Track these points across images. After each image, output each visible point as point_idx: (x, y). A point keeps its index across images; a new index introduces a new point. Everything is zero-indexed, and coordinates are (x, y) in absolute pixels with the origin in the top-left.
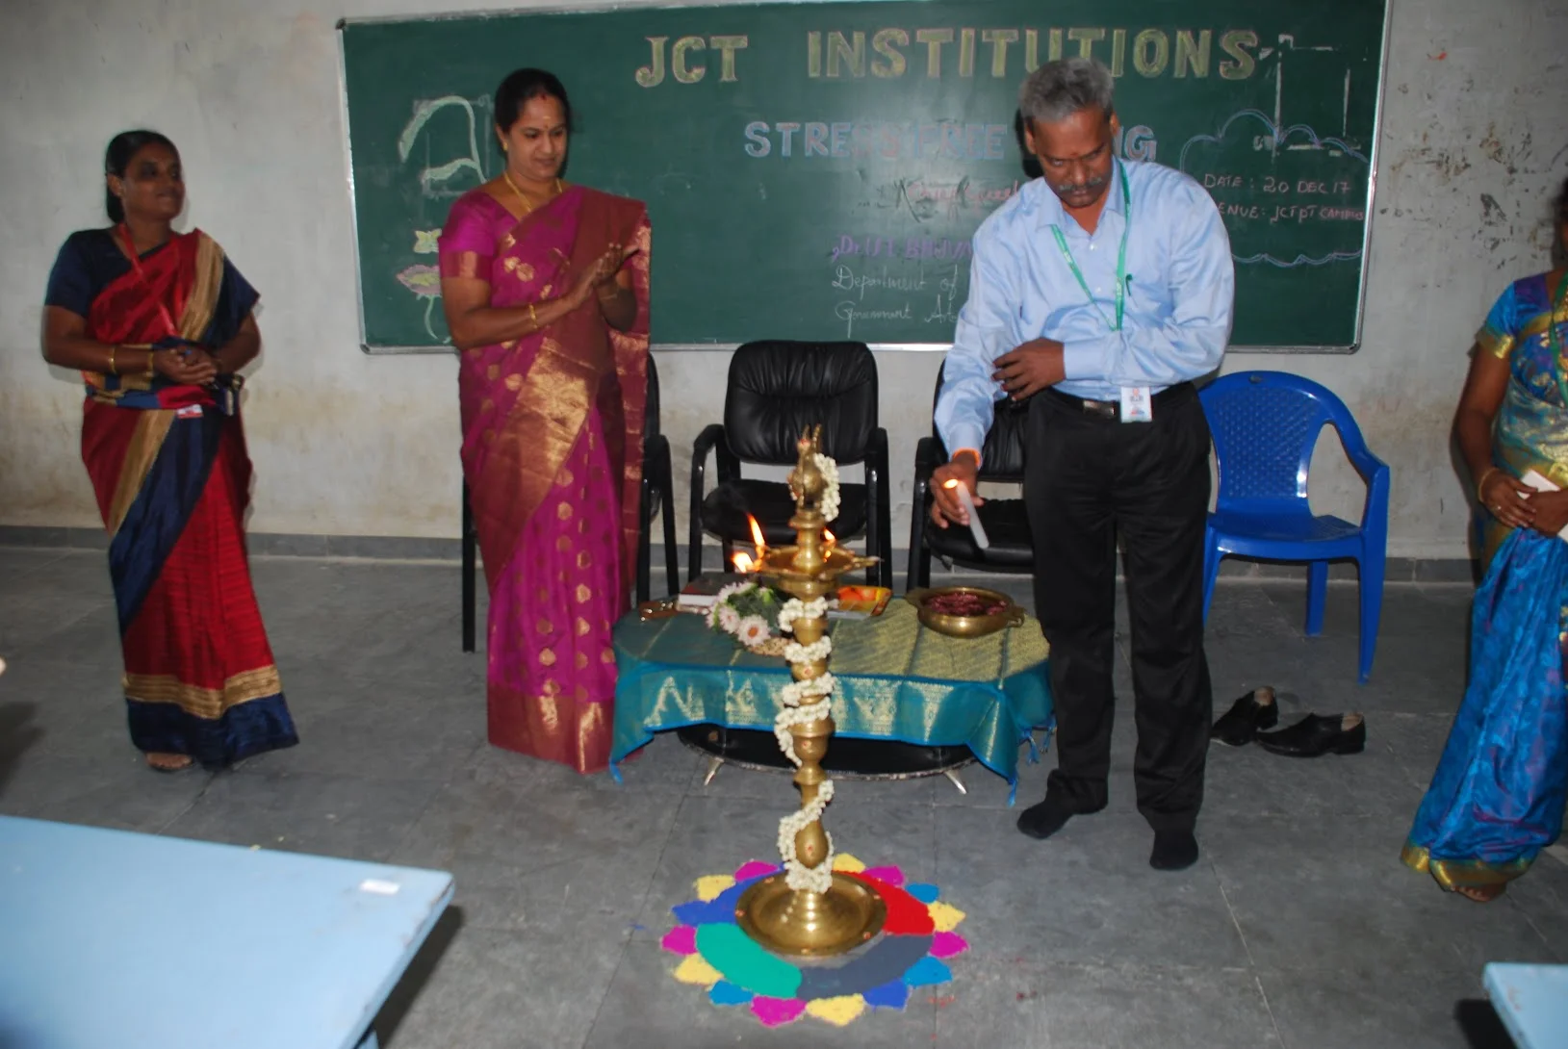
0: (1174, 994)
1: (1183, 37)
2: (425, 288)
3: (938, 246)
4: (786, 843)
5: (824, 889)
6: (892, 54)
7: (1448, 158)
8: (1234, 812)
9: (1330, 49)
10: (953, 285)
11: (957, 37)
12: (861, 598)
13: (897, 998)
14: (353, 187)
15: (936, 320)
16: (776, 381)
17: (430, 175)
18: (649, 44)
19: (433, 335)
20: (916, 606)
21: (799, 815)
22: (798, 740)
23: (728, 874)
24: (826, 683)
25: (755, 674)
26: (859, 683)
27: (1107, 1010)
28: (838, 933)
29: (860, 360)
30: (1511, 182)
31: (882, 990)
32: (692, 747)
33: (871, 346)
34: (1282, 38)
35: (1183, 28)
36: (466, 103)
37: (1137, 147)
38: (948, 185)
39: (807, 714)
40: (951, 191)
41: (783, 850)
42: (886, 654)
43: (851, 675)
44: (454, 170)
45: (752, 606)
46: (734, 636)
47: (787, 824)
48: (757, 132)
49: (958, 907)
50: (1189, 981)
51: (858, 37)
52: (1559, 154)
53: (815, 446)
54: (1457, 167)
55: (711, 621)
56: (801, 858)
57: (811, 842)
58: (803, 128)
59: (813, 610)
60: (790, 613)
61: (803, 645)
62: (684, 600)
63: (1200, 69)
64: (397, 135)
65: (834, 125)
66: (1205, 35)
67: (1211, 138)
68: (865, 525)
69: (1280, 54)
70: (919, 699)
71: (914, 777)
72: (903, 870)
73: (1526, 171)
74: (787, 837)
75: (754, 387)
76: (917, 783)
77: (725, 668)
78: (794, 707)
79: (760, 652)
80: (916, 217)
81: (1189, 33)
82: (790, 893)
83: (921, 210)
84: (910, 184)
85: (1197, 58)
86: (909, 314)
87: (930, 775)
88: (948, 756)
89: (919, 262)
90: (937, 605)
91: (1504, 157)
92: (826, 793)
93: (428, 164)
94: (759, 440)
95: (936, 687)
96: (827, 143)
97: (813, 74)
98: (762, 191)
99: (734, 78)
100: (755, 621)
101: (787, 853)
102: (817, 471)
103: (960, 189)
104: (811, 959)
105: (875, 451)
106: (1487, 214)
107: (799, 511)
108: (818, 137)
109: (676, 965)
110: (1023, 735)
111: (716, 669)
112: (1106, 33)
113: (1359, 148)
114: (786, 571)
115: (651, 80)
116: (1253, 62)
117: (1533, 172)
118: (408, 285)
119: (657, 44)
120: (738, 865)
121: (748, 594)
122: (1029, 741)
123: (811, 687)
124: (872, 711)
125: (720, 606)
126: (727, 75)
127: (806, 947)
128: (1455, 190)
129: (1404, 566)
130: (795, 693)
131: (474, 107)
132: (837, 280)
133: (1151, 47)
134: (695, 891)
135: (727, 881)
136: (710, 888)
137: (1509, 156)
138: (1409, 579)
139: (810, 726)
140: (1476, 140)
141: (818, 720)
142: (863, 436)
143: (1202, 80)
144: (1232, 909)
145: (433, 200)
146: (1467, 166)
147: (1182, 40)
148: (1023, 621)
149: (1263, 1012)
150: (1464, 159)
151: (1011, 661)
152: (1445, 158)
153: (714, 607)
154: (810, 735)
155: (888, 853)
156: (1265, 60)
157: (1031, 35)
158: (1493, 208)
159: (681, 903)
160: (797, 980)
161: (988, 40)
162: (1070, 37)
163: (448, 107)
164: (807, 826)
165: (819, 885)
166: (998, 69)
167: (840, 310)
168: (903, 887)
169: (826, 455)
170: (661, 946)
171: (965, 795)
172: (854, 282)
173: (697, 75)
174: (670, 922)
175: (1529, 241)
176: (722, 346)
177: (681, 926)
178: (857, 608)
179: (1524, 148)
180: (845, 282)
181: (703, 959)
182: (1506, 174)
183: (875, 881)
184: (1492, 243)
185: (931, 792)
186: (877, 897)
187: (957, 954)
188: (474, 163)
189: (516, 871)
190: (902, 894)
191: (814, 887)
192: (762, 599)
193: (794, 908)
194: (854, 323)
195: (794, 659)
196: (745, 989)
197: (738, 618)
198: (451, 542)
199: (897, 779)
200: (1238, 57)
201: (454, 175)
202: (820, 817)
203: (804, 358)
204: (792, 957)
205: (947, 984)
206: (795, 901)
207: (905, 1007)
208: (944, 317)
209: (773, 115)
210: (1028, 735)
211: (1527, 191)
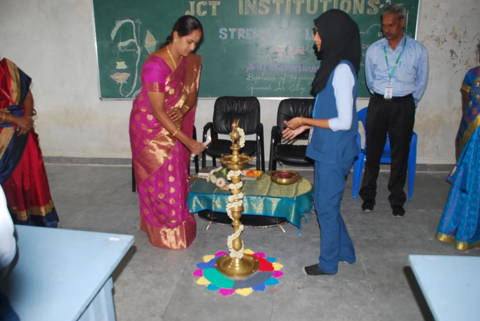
0: (344, 288)
1: (356, 1)
2: (119, 80)
3: (279, 67)
4: (230, 243)
5: (241, 257)
6: (265, 7)
7: (439, 38)
8: (366, 238)
10: (284, 79)
11: (285, 2)
12: (254, 174)
13: (262, 288)
14: (96, 48)
15: (278, 90)
16: (229, 109)
17: (121, 44)
18: (190, 4)
19: (122, 94)
20: (270, 176)
21: (233, 235)
22: (233, 212)
23: (213, 254)
24: (241, 195)
25: (221, 196)
26: (253, 198)
27: (324, 292)
28: (245, 271)
29: (255, 102)
30: (460, 46)
31: (258, 286)
32: (202, 219)
33: (258, 98)
34: (387, 1)
36: (132, 22)
38: (282, 48)
39: (236, 204)
40: (283, 50)
41: (229, 246)
42: (261, 190)
43: (250, 196)
44: (129, 43)
45: (220, 175)
46: (215, 184)
47: (230, 238)
48: (223, 32)
49: (281, 264)
50: (349, 284)
51: (255, 2)
52: (475, 37)
53: (237, 125)
54: (442, 41)
55: (208, 180)
56: (234, 248)
57: (237, 243)
58: (237, 30)
59: (237, 174)
60: (231, 175)
61: (234, 184)
62: (200, 174)
63: (361, 11)
64: (110, 32)
65: (247, 29)
66: (363, 1)
67: (364, 33)
68: (256, 153)
70: (270, 203)
71: (269, 227)
72: (265, 254)
73: (465, 42)
74: (230, 242)
75: (222, 111)
76: (271, 229)
77: (212, 194)
78: (232, 203)
79: (223, 189)
80: (272, 58)
82: (231, 259)
83: (274, 56)
84: (271, 47)
85: (360, 8)
86: (270, 88)
87: (274, 227)
88: (280, 221)
89: (274, 72)
90: (276, 175)
91: (457, 38)
92: (241, 228)
93: (120, 41)
94: (224, 127)
95: (276, 199)
96: (245, 35)
97: (240, 13)
98: (225, 50)
99: (216, 14)
100: (221, 179)
101: (230, 246)
102: (238, 132)
103: (286, 49)
104: (237, 278)
105: (259, 130)
106: (452, 56)
107: (233, 144)
108: (241, 33)
109: (197, 280)
110: (303, 214)
111: (210, 194)
112: (332, 1)
114: (229, 162)
116: (378, 9)
117: (467, 42)
118: (114, 79)
119: (192, 4)
120: (216, 252)
121: (219, 172)
122: (304, 216)
123: (237, 196)
124: (256, 206)
125: (211, 175)
126: (214, 13)
127: (236, 274)
128: (441, 48)
130: (232, 198)
131: (135, 23)
132: (248, 77)
133: (346, 5)
134: (203, 260)
135: (212, 257)
136: (208, 258)
137: (459, 38)
138: (427, 170)
139: (236, 208)
140: (449, 32)
141: (239, 206)
142: (255, 126)
143: (362, 15)
144: (363, 264)
145: (122, 53)
146: (446, 41)
147: (356, 3)
148: (302, 180)
149: (371, 293)
150: (445, 39)
151: (299, 192)
152: (438, 39)
153: (209, 176)
154: (236, 211)
155: (261, 249)
157: (309, 1)
158: (454, 54)
159: (199, 263)
160: (233, 284)
161: (295, 3)
162: (321, 1)
163: (127, 23)
164: (236, 239)
165: (240, 256)
166: (298, 11)
167: (249, 87)
168: (265, 258)
169: (241, 128)
170: (193, 275)
171: (285, 233)
172: (253, 78)
173: (205, 14)
174: (195, 268)
175: (465, 64)
176: (212, 98)
177: (198, 269)
178: (252, 177)
179: (464, 35)
180: (251, 78)
181: (205, 278)
182: (458, 43)
183: (257, 257)
184: (453, 65)
185: (275, 232)
186: (257, 260)
187: (280, 277)
188: (135, 41)
189: (150, 254)
190: (265, 260)
191: (238, 257)
192: (223, 173)
193: (232, 263)
194: (253, 91)
195: (231, 188)
196: (217, 286)
197: (216, 179)
198: (128, 159)
199: (264, 228)
200: (373, 7)
201: (128, 45)
202: (240, 236)
203: (237, 102)
204: (231, 277)
205: (277, 285)
206: (232, 261)
207: (265, 291)
208: (281, 89)
209: (228, 26)
210: (304, 214)
211: (465, 48)
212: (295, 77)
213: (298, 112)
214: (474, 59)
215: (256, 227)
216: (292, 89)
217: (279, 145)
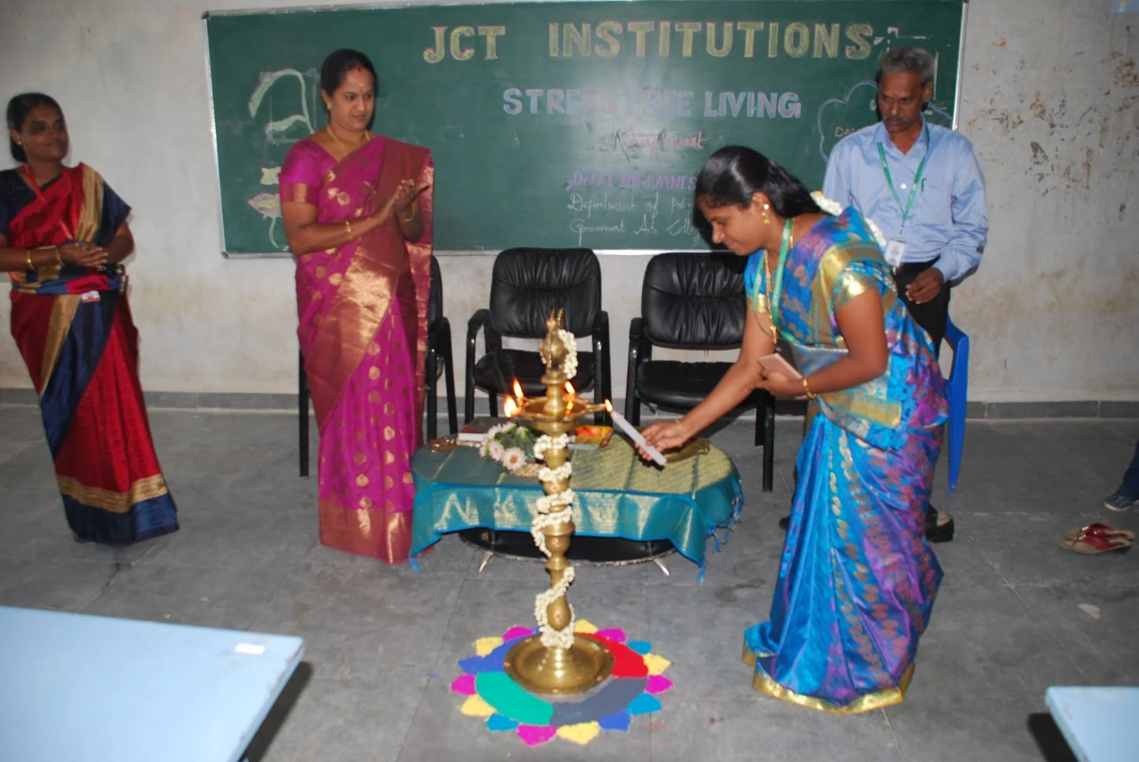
1: (820, 29)
2: (268, 210)
3: (644, 179)
4: (540, 613)
5: (568, 646)
6: (610, 40)
7: (1007, 116)
9: (924, 38)
10: (655, 208)
11: (657, 27)
12: (592, 434)
13: (622, 723)
14: (215, 136)
15: (642, 233)
16: (527, 277)
17: (273, 127)
18: (433, 32)
19: (275, 245)
21: (550, 592)
22: (548, 538)
23: (497, 636)
24: (568, 496)
25: (516, 491)
26: (591, 496)
27: (774, 729)
28: (579, 678)
29: (589, 261)
30: (1051, 134)
31: (612, 719)
32: (469, 545)
33: (596, 252)
34: (890, 30)
35: (820, 22)
36: (299, 75)
37: (787, 107)
38: (651, 135)
39: (555, 519)
40: (653, 140)
41: (538, 618)
42: (610, 475)
43: (586, 490)
44: (290, 124)
45: (512, 441)
46: (500, 463)
47: (541, 599)
48: (513, 97)
49: (665, 657)
51: (586, 28)
52: (1084, 114)
53: (559, 324)
54: (1014, 123)
55: (483, 452)
56: (551, 624)
57: (558, 612)
58: (546, 92)
59: (558, 443)
60: (541, 445)
61: (551, 469)
62: (464, 437)
63: (832, 52)
64: (247, 98)
65: (568, 91)
66: (836, 27)
67: (841, 102)
68: (593, 382)
69: (889, 42)
70: (635, 507)
71: (632, 564)
72: (626, 631)
73: (1062, 126)
74: (541, 608)
75: (511, 282)
76: (634, 568)
77: (494, 486)
78: (545, 514)
79: (519, 474)
80: (628, 157)
81: (824, 26)
82: (544, 649)
83: (631, 153)
84: (624, 134)
85: (829, 43)
86: (623, 228)
87: (642, 562)
88: (656, 548)
89: (631, 190)
91: (1047, 115)
92: (569, 576)
93: (271, 119)
94: (515, 320)
95: (647, 497)
96: (564, 104)
97: (553, 54)
98: (516, 139)
99: (495, 57)
100: (515, 452)
101: (541, 620)
102: (560, 342)
103: (660, 138)
104: (559, 697)
105: (599, 328)
106: (1035, 156)
107: (548, 371)
108: (555, 98)
109: (462, 703)
110: (710, 531)
111: (488, 487)
112: (764, 25)
113: (945, 108)
114: (539, 415)
115: (435, 58)
116: (870, 47)
117: (1067, 127)
118: (256, 208)
119: (439, 32)
120: (505, 629)
121: (510, 432)
122: (713, 535)
123: (558, 499)
124: (601, 516)
125: (489, 441)
126: (491, 55)
127: (556, 688)
128: (1012, 139)
129: (979, 408)
130: (546, 503)
131: (305, 77)
132: (571, 203)
133: (797, 36)
134: (475, 649)
135: (497, 641)
136: (485, 646)
137: (1050, 115)
138: (982, 417)
139: (557, 527)
140: (1027, 104)
141: (562, 523)
142: (591, 317)
143: (834, 59)
145: (275, 146)
146: (1021, 122)
147: (819, 31)
148: (709, 449)
149: (886, 728)
150: (1019, 117)
151: (701, 478)
152: (1005, 117)
153: (485, 442)
154: (557, 534)
155: (614, 620)
156: (879, 45)
157: (711, 26)
158: (1039, 152)
159: (464, 658)
160: (550, 712)
161: (681, 30)
162: (739, 28)
163: (286, 78)
164: (555, 601)
165: (565, 643)
166: (687, 51)
167: (573, 226)
168: (625, 643)
169: (567, 330)
170: (450, 690)
171: (668, 577)
172: (583, 205)
173: (468, 55)
174: (456, 672)
175: (1064, 175)
176: (488, 252)
177: (464, 674)
178: (588, 442)
179: (1060, 110)
180: (577, 205)
181: (481, 699)
182: (1048, 128)
183: (605, 639)
184: (1039, 177)
185: (644, 574)
186: (607, 651)
187: (665, 691)
188: (305, 119)
189: (343, 636)
190: (624, 648)
191: (561, 645)
192: (519, 435)
193: (547, 660)
194: (584, 235)
195: (545, 479)
196: (512, 719)
197: (503, 450)
198: (289, 397)
199: (620, 565)
200: (859, 43)
201: (289, 128)
202: (565, 593)
203: (547, 260)
204: (546, 695)
205: (658, 712)
206: (547, 655)
207: (629, 730)
208: (649, 230)
209: (524, 84)
210: (713, 531)
211: (1063, 140)
212: (680, 202)
213: (692, 286)
214: (1083, 165)
215: (598, 564)
216: (675, 230)
217: (646, 363)
